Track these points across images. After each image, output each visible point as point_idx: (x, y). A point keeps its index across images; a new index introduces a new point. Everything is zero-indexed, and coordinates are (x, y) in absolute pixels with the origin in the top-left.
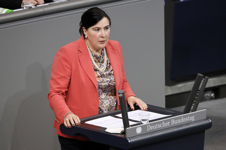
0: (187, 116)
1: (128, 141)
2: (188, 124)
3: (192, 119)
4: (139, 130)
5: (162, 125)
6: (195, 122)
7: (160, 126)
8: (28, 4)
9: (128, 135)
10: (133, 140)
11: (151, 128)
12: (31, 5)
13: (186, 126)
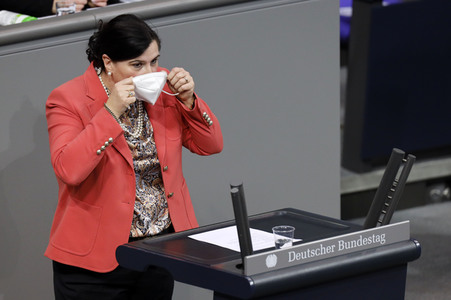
0: (370, 234)
1: (248, 282)
2: (373, 249)
3: (381, 239)
4: (271, 261)
5: (318, 252)
6: (386, 246)
7: (314, 253)
8: (68, 7)
9: (249, 271)
10: (258, 281)
11: (296, 257)
12: (73, 8)
13: (367, 253)
